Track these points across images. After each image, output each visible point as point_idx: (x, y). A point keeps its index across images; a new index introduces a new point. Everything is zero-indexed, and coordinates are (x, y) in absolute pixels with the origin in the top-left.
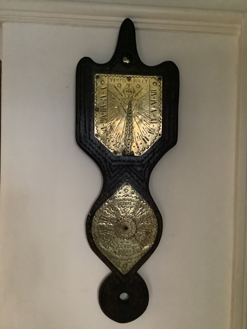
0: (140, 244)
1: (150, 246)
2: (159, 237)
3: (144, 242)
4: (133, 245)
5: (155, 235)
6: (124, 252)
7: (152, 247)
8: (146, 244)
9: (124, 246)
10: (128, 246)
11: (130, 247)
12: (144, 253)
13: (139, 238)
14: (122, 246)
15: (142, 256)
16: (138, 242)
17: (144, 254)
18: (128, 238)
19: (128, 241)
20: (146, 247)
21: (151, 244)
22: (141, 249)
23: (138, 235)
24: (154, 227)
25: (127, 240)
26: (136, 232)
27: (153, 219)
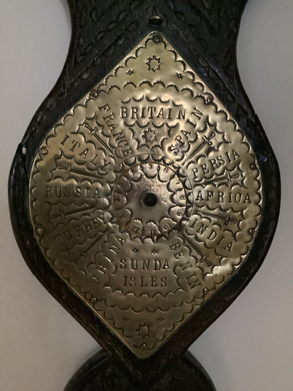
0: (199, 257)
1: (233, 265)
2: (269, 236)
3: (212, 250)
4: (173, 260)
5: (253, 229)
6: (144, 283)
7: (241, 269)
8: (221, 259)
9: (144, 262)
10: (158, 263)
11: (164, 268)
12: (212, 289)
13: (196, 238)
14: (135, 261)
15: (206, 298)
16: (194, 252)
17: (211, 293)
18: (159, 237)
19: (158, 245)
20: (218, 270)
21: (237, 260)
22: (204, 275)
23: (192, 226)
24: (250, 202)
25: (154, 241)
26: (187, 214)
27: (249, 170)
